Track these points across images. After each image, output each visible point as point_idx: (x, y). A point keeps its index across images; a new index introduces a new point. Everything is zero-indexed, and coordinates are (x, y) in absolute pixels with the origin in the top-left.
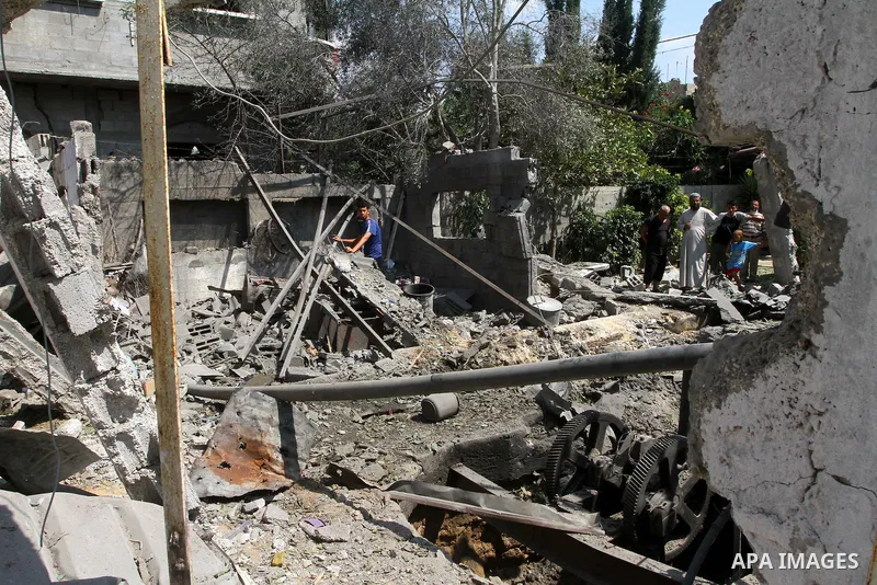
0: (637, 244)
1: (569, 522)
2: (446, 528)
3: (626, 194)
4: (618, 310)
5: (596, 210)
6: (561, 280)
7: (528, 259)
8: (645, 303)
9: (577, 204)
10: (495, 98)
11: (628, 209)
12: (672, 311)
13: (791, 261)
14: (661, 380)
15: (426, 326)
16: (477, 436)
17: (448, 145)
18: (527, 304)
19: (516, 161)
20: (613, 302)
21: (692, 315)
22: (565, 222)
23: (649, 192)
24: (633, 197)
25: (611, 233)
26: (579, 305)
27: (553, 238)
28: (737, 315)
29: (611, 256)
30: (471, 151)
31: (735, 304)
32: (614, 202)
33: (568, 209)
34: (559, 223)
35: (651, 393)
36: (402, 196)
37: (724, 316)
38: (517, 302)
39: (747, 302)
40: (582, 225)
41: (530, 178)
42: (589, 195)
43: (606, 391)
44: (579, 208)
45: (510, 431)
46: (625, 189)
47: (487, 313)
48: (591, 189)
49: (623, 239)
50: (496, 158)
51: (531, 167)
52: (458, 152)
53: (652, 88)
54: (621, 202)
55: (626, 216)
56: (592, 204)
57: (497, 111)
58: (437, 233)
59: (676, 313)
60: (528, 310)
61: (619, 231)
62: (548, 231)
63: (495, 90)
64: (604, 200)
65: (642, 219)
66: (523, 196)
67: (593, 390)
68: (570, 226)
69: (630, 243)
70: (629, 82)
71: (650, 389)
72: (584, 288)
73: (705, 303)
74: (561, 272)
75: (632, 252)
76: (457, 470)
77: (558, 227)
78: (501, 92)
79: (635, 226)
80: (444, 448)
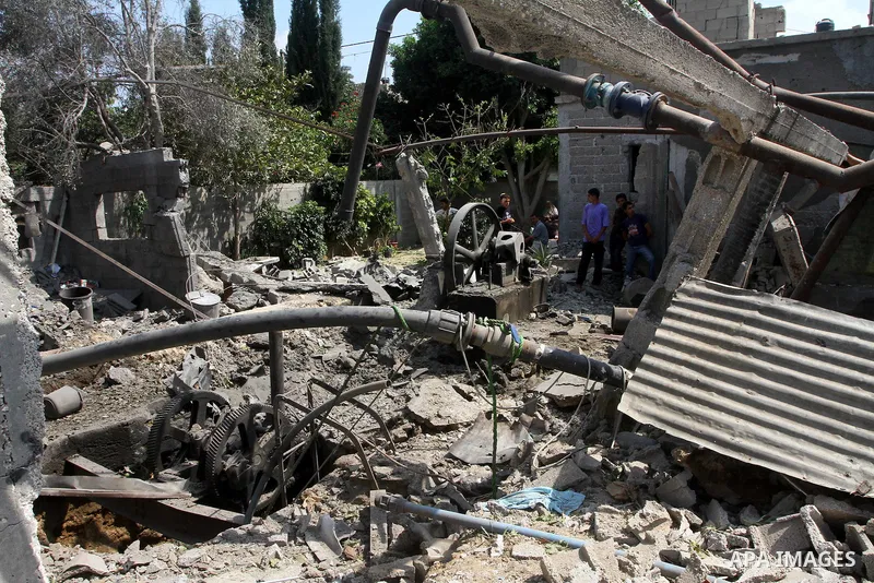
0: (322, 237)
1: (162, 491)
2: (72, 518)
3: (310, 190)
4: (279, 299)
5: (280, 206)
6: (229, 275)
7: (185, 257)
8: (304, 292)
9: (260, 201)
10: (154, 98)
11: (310, 204)
12: (329, 298)
13: (438, 246)
14: (312, 360)
15: (68, 328)
16: (96, 426)
17: (106, 145)
18: (184, 300)
19: (169, 162)
20: (275, 293)
21: (346, 300)
22: (249, 219)
23: (330, 188)
24: (317, 193)
25: (294, 228)
26: (243, 298)
27: (236, 234)
28: (387, 297)
29: (297, 250)
30: (128, 152)
31: (387, 288)
32: (299, 198)
33: (251, 207)
34: (243, 219)
35: (300, 373)
36: (65, 198)
37: (375, 299)
38: (174, 298)
39: (397, 285)
40: (266, 220)
41: (182, 178)
42: (273, 192)
43: (253, 375)
44: (264, 205)
45: (129, 418)
46: (309, 186)
47: (151, 311)
48: (275, 186)
49: (308, 233)
50: (151, 160)
51: (182, 168)
52: (117, 153)
53: (341, 88)
54: (305, 198)
55: (309, 212)
56: (277, 200)
57: (157, 111)
58: (103, 235)
59: (330, 299)
60: (185, 305)
61: (303, 225)
62: (232, 229)
63: (153, 90)
64: (289, 197)
65: (325, 213)
66: (178, 196)
67: (239, 375)
68: (255, 222)
69: (314, 236)
70: (300, 83)
71: (299, 370)
72: (251, 281)
73: (356, 288)
74: (229, 267)
75: (317, 245)
76: (73, 461)
77: (241, 223)
78: (159, 92)
79: (318, 220)
80: (57, 441)
